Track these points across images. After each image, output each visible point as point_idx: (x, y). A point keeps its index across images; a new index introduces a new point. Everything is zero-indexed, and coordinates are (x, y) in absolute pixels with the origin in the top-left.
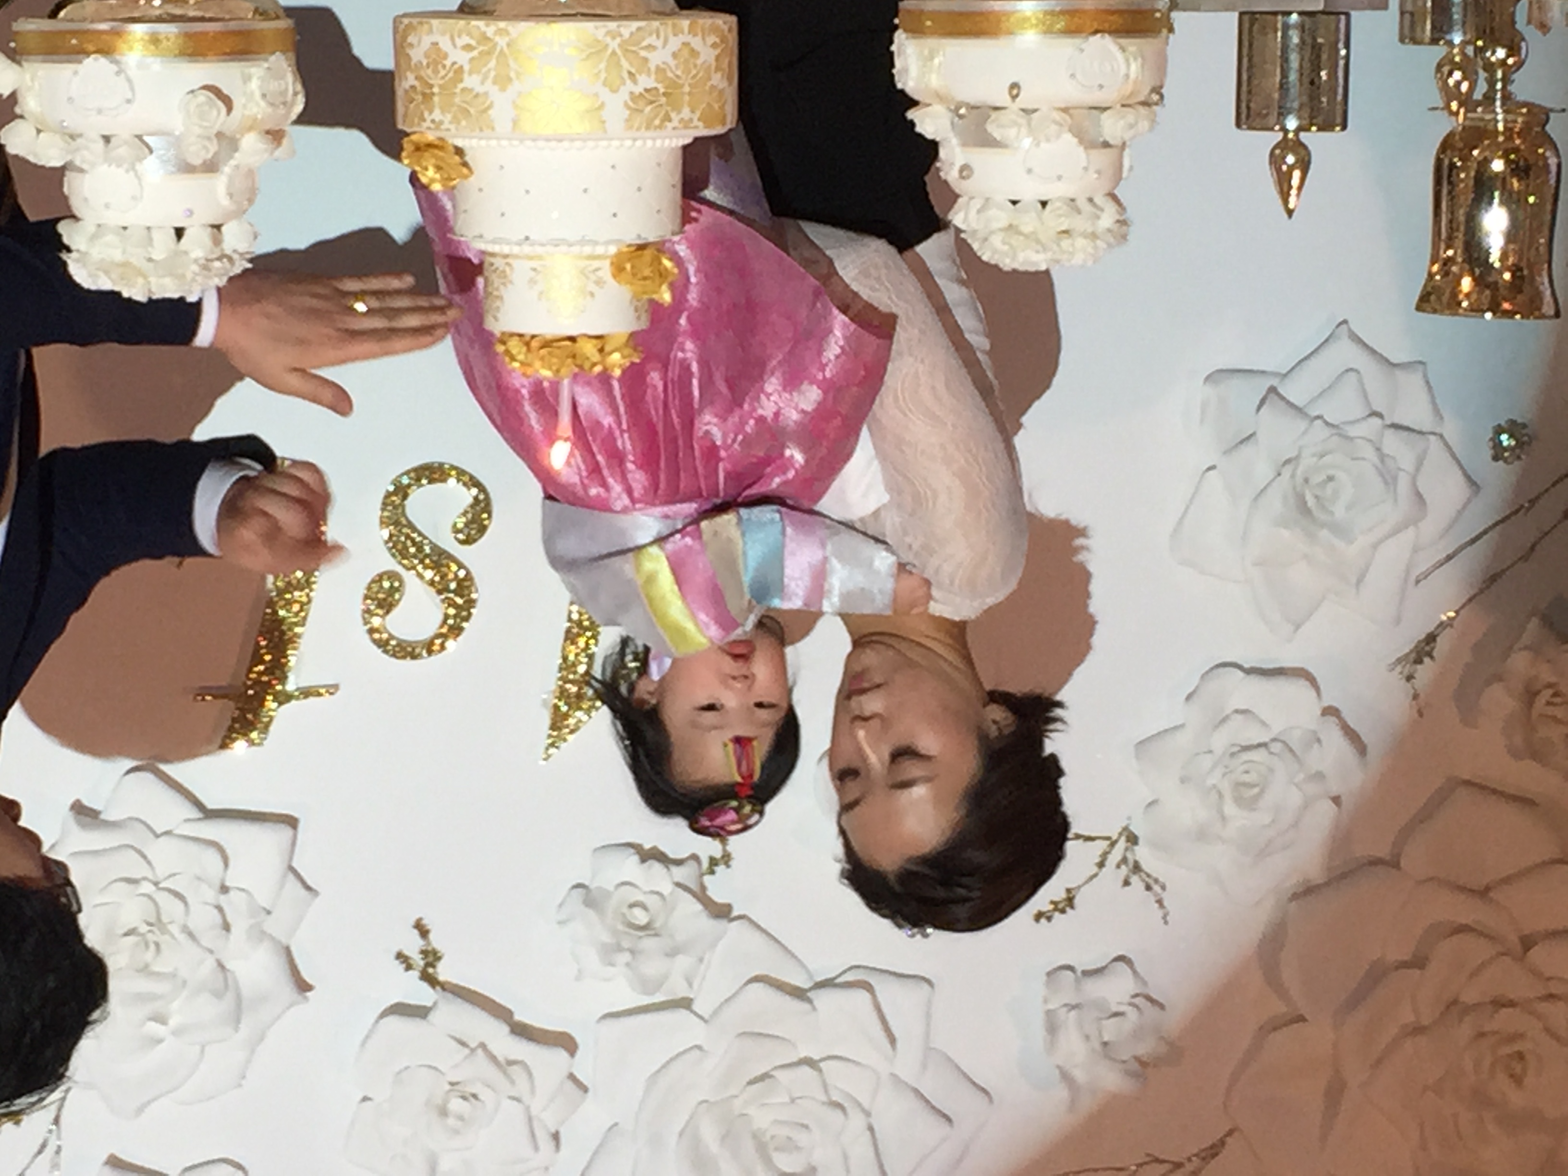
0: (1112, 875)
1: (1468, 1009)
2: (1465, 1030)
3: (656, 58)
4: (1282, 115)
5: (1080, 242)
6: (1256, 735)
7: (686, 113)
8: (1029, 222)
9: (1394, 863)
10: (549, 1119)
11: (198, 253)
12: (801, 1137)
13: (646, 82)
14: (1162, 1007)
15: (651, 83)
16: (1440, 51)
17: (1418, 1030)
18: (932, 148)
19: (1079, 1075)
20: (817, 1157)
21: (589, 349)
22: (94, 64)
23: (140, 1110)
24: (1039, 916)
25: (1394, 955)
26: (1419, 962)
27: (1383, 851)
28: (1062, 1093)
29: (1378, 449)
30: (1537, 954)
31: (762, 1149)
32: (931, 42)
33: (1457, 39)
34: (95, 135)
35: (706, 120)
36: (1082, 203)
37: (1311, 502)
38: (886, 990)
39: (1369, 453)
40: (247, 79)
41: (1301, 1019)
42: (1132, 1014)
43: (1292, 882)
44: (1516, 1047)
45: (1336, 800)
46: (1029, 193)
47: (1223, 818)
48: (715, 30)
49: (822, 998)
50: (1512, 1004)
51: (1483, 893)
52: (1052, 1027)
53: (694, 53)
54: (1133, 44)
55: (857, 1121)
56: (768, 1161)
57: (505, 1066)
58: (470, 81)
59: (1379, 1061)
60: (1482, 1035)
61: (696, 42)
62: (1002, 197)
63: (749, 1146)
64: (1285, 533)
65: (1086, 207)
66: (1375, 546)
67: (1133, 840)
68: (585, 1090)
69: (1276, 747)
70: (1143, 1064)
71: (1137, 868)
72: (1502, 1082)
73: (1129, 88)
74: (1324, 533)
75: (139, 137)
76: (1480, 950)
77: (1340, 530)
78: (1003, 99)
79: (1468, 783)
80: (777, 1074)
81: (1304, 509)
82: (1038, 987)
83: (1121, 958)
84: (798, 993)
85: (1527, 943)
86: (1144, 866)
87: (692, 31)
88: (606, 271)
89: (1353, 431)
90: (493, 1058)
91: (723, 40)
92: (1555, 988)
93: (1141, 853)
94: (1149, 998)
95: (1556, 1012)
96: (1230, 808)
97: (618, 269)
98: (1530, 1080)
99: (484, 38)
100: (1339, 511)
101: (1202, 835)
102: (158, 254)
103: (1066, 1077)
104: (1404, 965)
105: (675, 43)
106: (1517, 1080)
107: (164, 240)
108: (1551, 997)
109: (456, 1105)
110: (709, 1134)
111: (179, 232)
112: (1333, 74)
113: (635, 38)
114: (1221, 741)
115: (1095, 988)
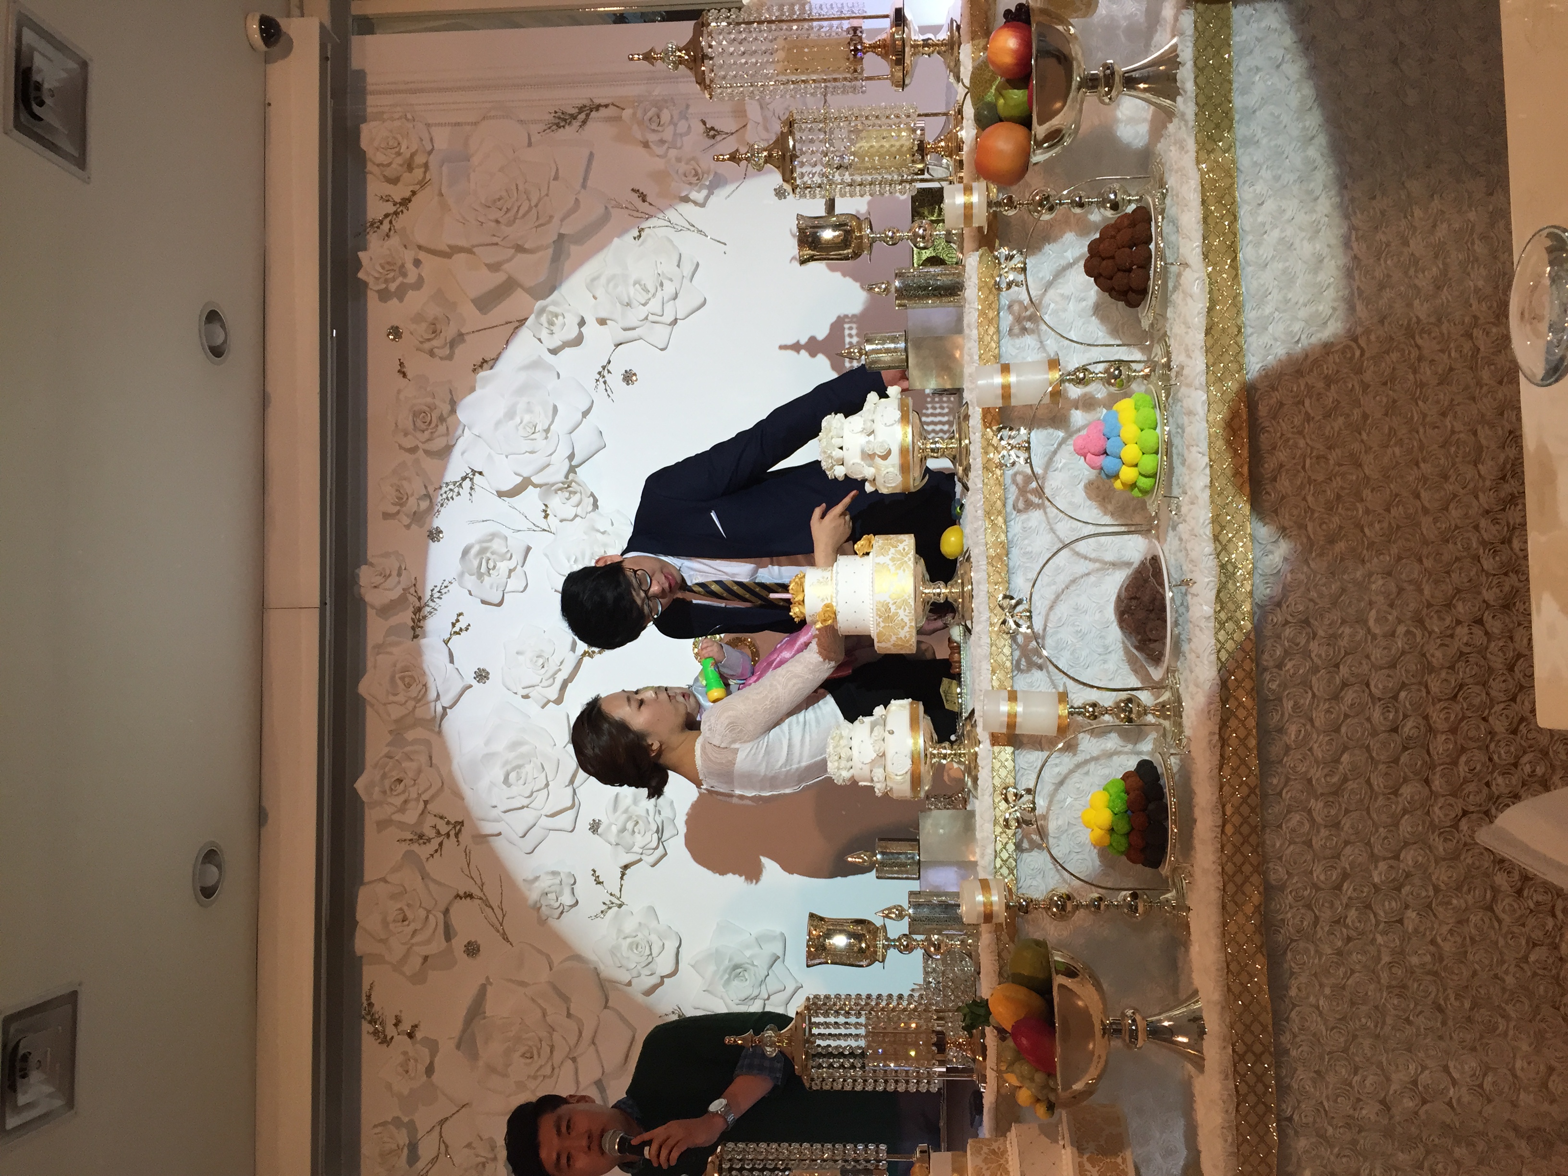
0: (607, 898)
1: (551, 1035)
2: (544, 1034)
3: (901, 612)
4: (883, 853)
5: (836, 764)
6: (655, 952)
7: (882, 625)
8: (843, 742)
9: (606, 1007)
10: (533, 693)
11: (834, 454)
12: (522, 781)
13: (893, 608)
14: (559, 918)
15: (893, 610)
16: (906, 905)
17: (544, 1015)
18: (871, 714)
19: (537, 884)
20: (514, 788)
21: (800, 598)
22: (898, 414)
23: (546, 555)
24: (594, 871)
25: (572, 1005)
26: (569, 1015)
27: (610, 1004)
28: (531, 877)
29: (756, 998)
30: (569, 1065)
31: (519, 767)
32: (908, 707)
33: (911, 911)
34: (874, 417)
35: (878, 634)
36: (850, 764)
37: (739, 970)
38: (571, 814)
39: (755, 993)
40: (893, 466)
41: (551, 969)
42: (557, 905)
43: (602, 967)
44: (535, 1053)
45: (629, 984)
46: (855, 743)
47: (625, 938)
48: (911, 636)
49: (569, 790)
50: (552, 1052)
51: (593, 1043)
52: (555, 873)
53: (903, 628)
54: (908, 777)
55: (526, 802)
56: (513, 769)
57: (553, 677)
58: (892, 550)
59: (533, 1000)
60: (541, 1041)
61: (907, 629)
62: (852, 735)
63: (520, 762)
64: (727, 962)
65: (849, 766)
66: (722, 998)
67: (620, 906)
68: (543, 707)
69: (650, 959)
70: (539, 908)
71: (610, 908)
72: (523, 1049)
73: (893, 776)
74: (727, 976)
75: (873, 432)
76: (572, 1041)
77: (728, 982)
78: (888, 728)
79: (634, 1037)
80: (544, 774)
81: (736, 967)
82: (567, 870)
83: (577, 902)
84: (572, 782)
85: (574, 1060)
86: (610, 911)
87: (911, 627)
88: (826, 602)
89: (763, 987)
90: (556, 673)
91: (908, 641)
92: (556, 1071)
93: (615, 909)
94: (562, 913)
95: (547, 1071)
96: (629, 940)
97: (827, 606)
98: (523, 1060)
99: (907, 554)
100: (735, 983)
101: (620, 931)
102: (833, 441)
103: (537, 878)
104: (568, 1009)
105: (906, 620)
106: (523, 1056)
107: (837, 442)
108: (553, 1069)
109: (541, 661)
110: (524, 749)
111: (841, 448)
112: (897, 872)
113: (908, 604)
114: (654, 938)
115: (567, 891)
